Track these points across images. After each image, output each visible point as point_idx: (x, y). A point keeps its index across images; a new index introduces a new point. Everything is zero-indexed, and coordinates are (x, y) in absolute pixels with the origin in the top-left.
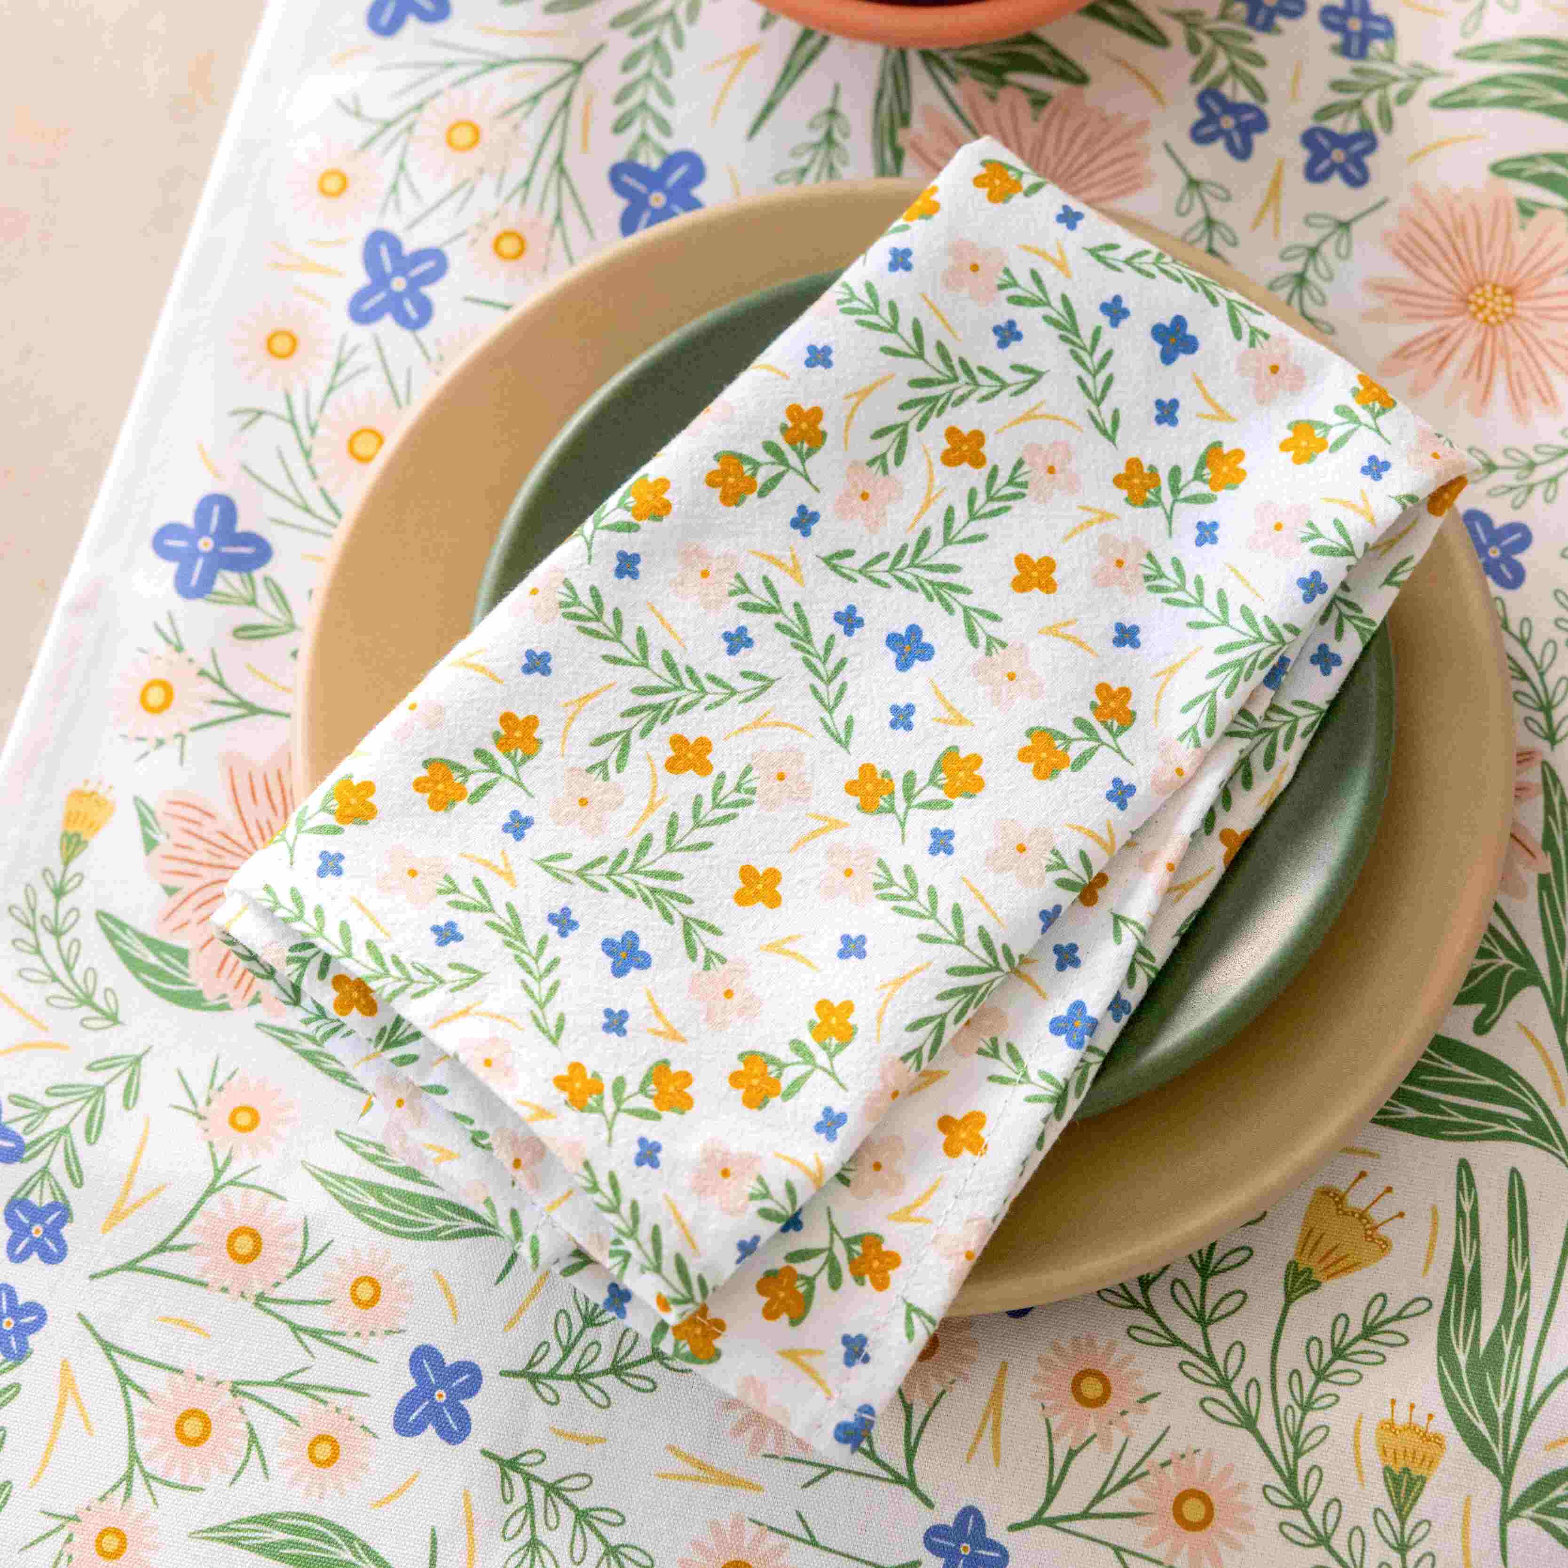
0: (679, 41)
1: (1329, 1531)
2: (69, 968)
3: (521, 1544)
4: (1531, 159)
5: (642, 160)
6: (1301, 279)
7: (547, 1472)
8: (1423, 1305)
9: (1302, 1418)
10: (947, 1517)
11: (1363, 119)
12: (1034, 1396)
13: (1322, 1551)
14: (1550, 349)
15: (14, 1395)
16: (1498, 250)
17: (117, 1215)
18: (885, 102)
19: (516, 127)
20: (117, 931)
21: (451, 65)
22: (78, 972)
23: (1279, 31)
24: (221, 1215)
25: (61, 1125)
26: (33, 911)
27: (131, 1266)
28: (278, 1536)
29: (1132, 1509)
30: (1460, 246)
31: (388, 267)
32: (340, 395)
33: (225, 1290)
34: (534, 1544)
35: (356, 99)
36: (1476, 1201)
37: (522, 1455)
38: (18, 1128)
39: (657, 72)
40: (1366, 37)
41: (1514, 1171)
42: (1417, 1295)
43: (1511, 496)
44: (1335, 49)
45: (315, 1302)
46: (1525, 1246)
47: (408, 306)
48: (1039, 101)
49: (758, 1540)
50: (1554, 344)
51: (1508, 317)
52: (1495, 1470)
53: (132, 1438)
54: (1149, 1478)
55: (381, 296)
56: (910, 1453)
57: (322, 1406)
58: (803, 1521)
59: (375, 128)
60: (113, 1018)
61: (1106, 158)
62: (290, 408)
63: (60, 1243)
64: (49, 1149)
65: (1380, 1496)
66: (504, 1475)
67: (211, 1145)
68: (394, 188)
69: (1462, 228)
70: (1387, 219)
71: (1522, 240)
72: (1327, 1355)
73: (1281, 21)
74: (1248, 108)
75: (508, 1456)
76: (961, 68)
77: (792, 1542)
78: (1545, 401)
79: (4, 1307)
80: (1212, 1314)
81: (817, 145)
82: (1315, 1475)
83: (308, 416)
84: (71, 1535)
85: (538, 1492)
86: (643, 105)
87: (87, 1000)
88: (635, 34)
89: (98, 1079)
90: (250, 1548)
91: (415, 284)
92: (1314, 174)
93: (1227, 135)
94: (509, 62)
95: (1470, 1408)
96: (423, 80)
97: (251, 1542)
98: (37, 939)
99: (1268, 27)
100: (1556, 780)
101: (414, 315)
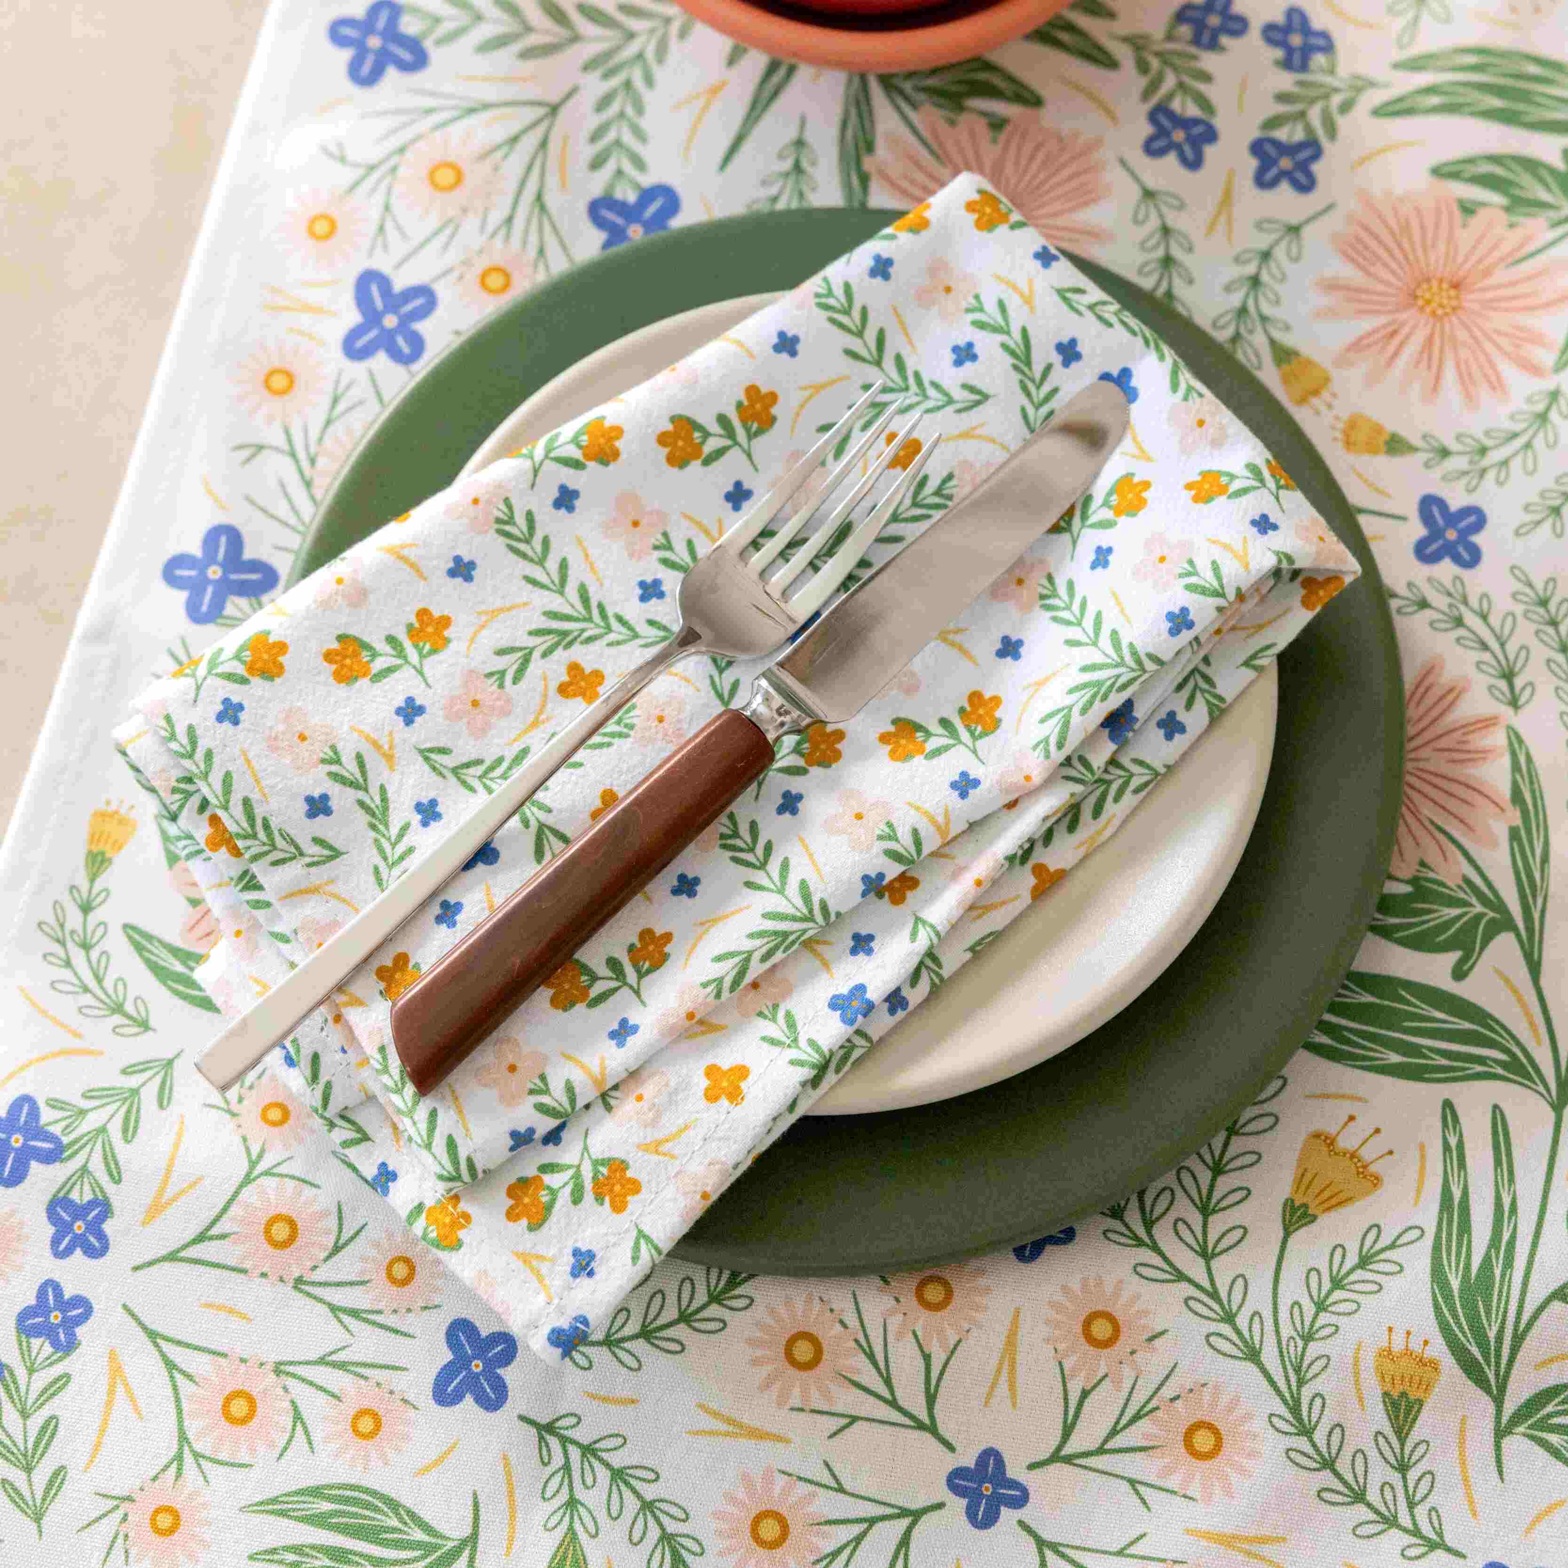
0: (649, 80)
1: (1333, 1455)
2: (99, 980)
3: (559, 1504)
4: (1471, 161)
5: (618, 195)
6: (1255, 281)
7: (582, 1435)
8: (1416, 1233)
9: (1304, 1349)
10: (968, 1460)
11: (1309, 129)
12: (1047, 1340)
13: (1327, 1474)
14: (1495, 336)
15: (65, 1385)
16: (1442, 246)
17: (155, 1210)
18: (849, 133)
19: (496, 169)
20: (144, 942)
21: (429, 111)
22: (108, 984)
23: (1223, 49)
24: (258, 1204)
25: (98, 1125)
26: (62, 926)
27: (172, 1257)
28: (326, 1506)
29: (1145, 1444)
30: (1406, 246)
31: (379, 304)
32: (338, 428)
33: (264, 1275)
34: (572, 1503)
35: (340, 146)
36: (1461, 1135)
37: (557, 1420)
38: (56, 1130)
39: (630, 111)
40: (1307, 52)
41: (1496, 1107)
42: (1410, 1224)
43: (1464, 481)
44: (1277, 63)
45: (352, 1284)
46: (1511, 1172)
47: (400, 341)
48: (997, 124)
49: (786, 1491)
50: (1499, 333)
51: (1454, 309)
52: (1488, 1391)
53: (180, 1421)
54: (1159, 1413)
55: (372, 334)
56: (931, 1399)
57: (362, 1382)
58: (830, 1470)
59: (361, 171)
60: (144, 1025)
61: (1065, 173)
62: (290, 441)
63: (102, 1237)
64: (88, 1149)
65: (1379, 1419)
66: (541, 1438)
67: (245, 1140)
68: (381, 229)
69: (1406, 228)
70: (1333, 222)
71: (1465, 237)
72: (1327, 1285)
73: (1224, 40)
74: (1196, 122)
75: (544, 1421)
76: (921, 97)
77: (821, 1491)
78: (1494, 388)
79: (51, 1302)
80: (1215, 1247)
81: (787, 175)
82: (1318, 1402)
83: (307, 447)
84: (126, 1515)
85: (575, 1453)
86: (618, 143)
87: (118, 1009)
88: (606, 76)
89: (134, 1081)
90: (297, 1519)
91: (406, 320)
92: (1263, 181)
93: (1178, 147)
94: (486, 106)
95: (1464, 1333)
96: (404, 126)
97: (299, 1513)
98: (67, 954)
99: (1213, 45)
100: (1520, 741)
101: (406, 349)
